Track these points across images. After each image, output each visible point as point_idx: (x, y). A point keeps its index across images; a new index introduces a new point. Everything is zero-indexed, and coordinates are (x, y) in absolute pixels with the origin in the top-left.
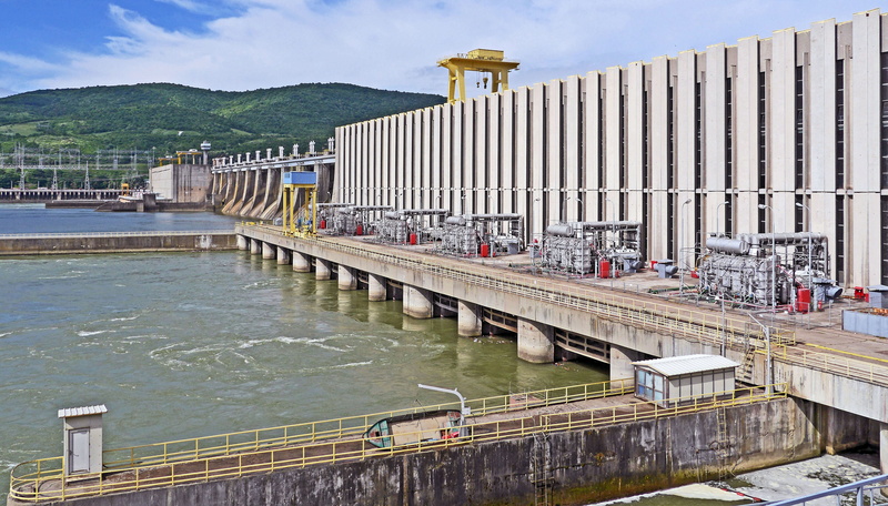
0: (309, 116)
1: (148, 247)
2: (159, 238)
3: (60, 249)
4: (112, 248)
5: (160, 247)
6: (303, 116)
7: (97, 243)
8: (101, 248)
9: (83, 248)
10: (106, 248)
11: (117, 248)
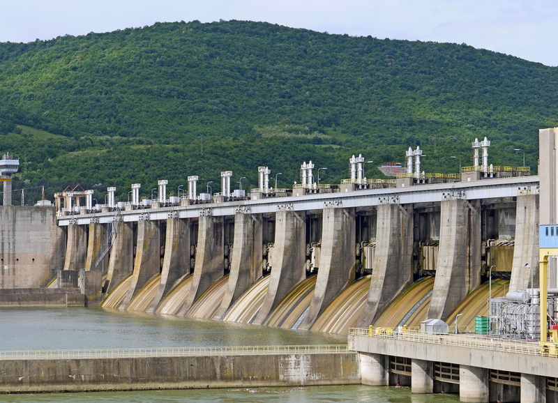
0: (181, 95)
1: (192, 379)
2: (212, 359)
3: (31, 383)
4: (125, 379)
5: (214, 378)
6: (169, 96)
7: (97, 371)
8: (106, 381)
9: (71, 381)
10: (115, 381)
11: (135, 381)
